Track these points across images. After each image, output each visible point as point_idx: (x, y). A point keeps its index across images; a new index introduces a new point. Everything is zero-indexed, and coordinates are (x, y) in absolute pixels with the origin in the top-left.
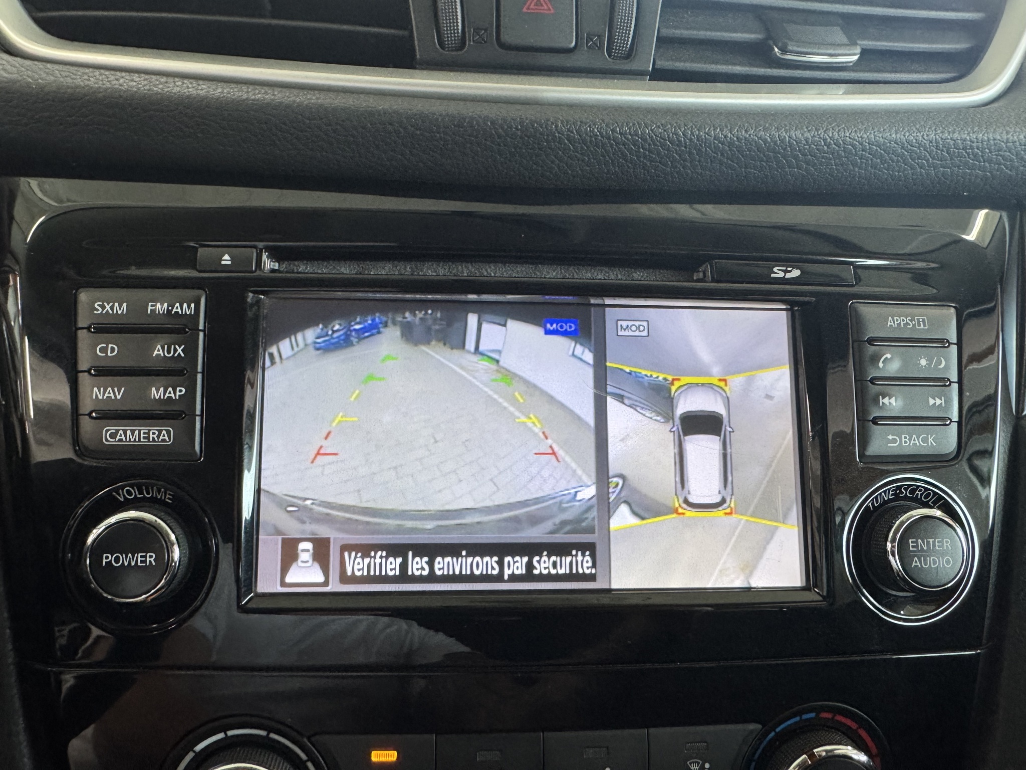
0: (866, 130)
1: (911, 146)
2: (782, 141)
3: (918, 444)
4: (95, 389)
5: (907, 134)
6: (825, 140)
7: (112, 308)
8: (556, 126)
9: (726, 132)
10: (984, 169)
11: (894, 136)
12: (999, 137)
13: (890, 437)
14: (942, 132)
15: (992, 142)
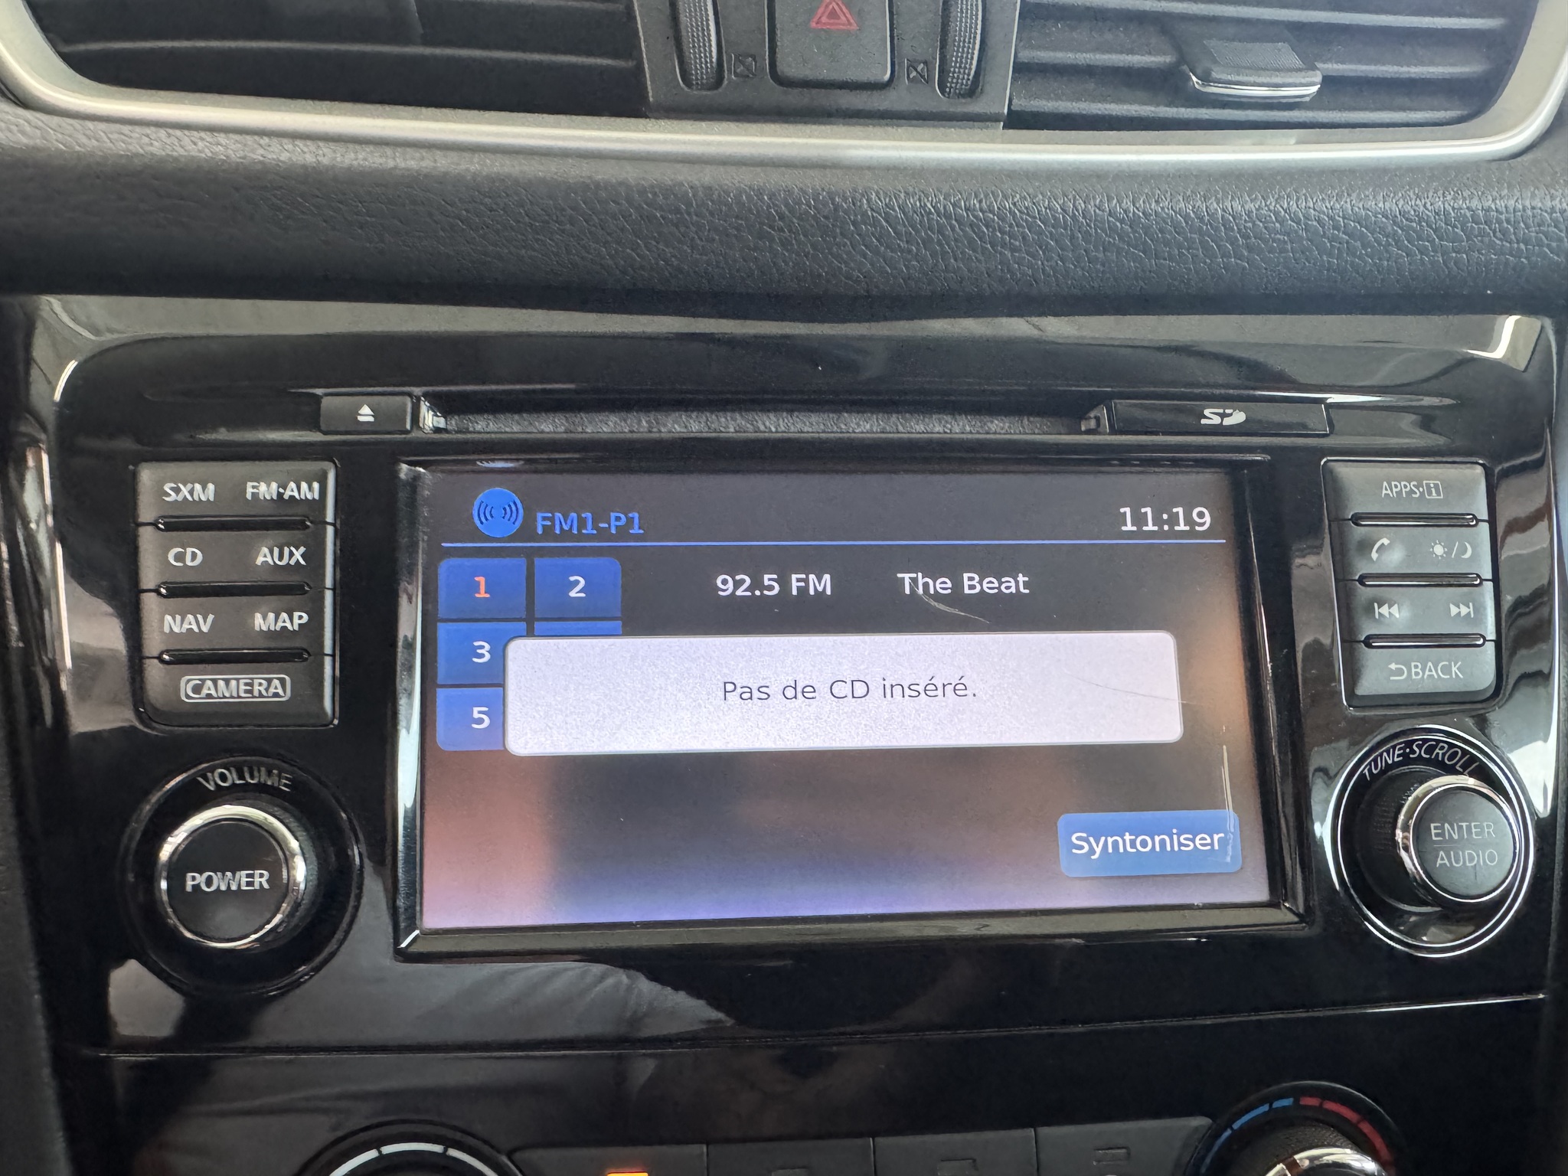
0: (1339, 196)
1: (1407, 220)
2: (1212, 216)
3: (1436, 677)
4: (168, 618)
5: (1401, 203)
6: (1277, 214)
7: (191, 492)
8: (869, 201)
9: (1127, 203)
10: (1518, 254)
11: (1381, 205)
12: (1540, 205)
13: (1393, 666)
14: (1455, 199)
15: (1529, 213)
